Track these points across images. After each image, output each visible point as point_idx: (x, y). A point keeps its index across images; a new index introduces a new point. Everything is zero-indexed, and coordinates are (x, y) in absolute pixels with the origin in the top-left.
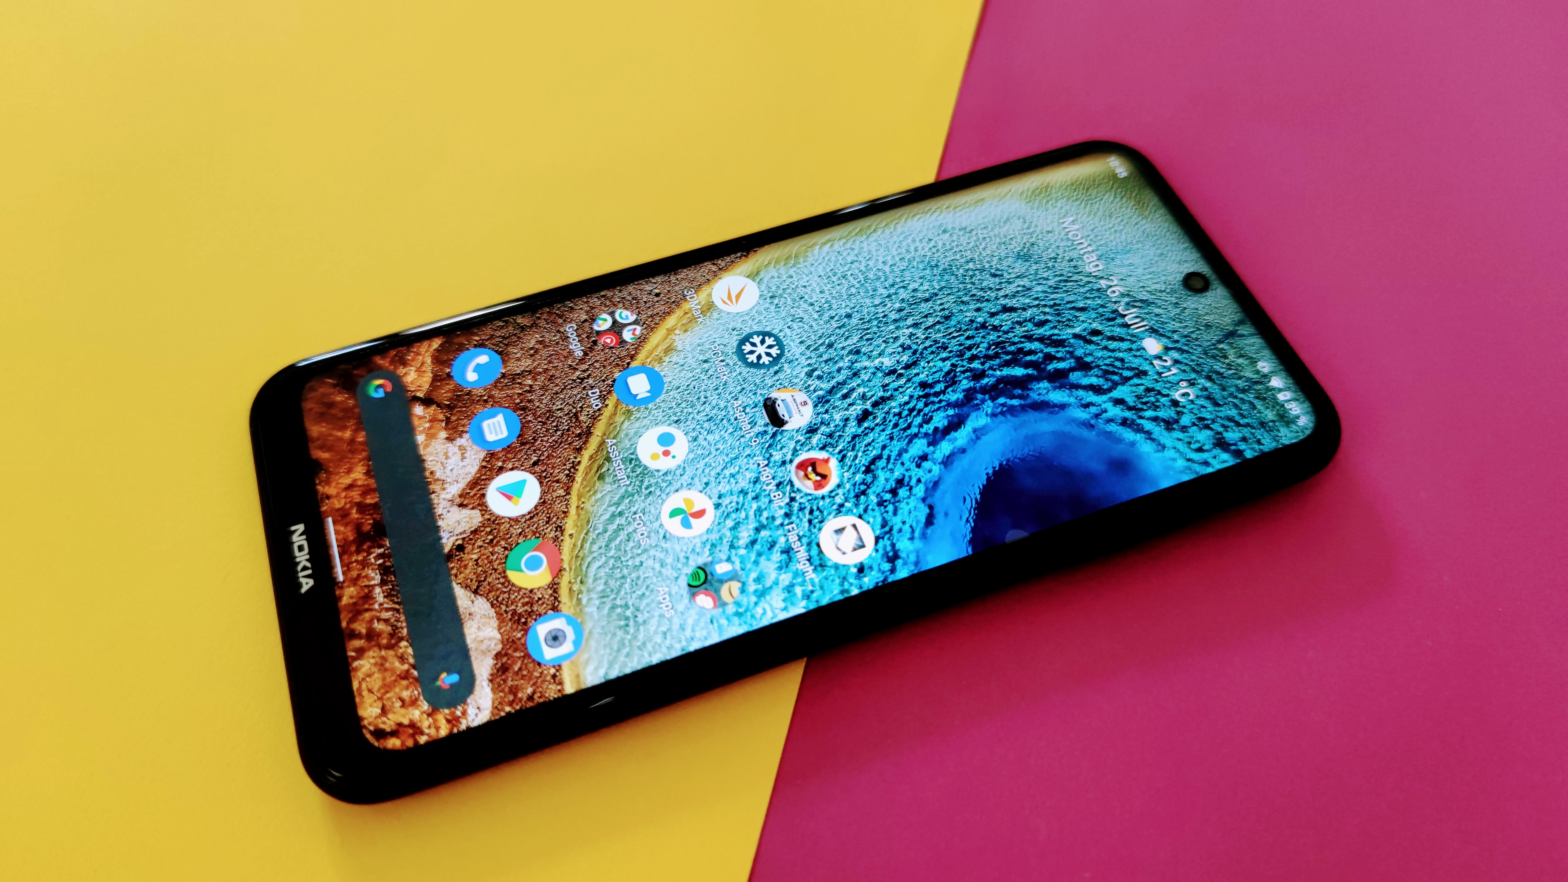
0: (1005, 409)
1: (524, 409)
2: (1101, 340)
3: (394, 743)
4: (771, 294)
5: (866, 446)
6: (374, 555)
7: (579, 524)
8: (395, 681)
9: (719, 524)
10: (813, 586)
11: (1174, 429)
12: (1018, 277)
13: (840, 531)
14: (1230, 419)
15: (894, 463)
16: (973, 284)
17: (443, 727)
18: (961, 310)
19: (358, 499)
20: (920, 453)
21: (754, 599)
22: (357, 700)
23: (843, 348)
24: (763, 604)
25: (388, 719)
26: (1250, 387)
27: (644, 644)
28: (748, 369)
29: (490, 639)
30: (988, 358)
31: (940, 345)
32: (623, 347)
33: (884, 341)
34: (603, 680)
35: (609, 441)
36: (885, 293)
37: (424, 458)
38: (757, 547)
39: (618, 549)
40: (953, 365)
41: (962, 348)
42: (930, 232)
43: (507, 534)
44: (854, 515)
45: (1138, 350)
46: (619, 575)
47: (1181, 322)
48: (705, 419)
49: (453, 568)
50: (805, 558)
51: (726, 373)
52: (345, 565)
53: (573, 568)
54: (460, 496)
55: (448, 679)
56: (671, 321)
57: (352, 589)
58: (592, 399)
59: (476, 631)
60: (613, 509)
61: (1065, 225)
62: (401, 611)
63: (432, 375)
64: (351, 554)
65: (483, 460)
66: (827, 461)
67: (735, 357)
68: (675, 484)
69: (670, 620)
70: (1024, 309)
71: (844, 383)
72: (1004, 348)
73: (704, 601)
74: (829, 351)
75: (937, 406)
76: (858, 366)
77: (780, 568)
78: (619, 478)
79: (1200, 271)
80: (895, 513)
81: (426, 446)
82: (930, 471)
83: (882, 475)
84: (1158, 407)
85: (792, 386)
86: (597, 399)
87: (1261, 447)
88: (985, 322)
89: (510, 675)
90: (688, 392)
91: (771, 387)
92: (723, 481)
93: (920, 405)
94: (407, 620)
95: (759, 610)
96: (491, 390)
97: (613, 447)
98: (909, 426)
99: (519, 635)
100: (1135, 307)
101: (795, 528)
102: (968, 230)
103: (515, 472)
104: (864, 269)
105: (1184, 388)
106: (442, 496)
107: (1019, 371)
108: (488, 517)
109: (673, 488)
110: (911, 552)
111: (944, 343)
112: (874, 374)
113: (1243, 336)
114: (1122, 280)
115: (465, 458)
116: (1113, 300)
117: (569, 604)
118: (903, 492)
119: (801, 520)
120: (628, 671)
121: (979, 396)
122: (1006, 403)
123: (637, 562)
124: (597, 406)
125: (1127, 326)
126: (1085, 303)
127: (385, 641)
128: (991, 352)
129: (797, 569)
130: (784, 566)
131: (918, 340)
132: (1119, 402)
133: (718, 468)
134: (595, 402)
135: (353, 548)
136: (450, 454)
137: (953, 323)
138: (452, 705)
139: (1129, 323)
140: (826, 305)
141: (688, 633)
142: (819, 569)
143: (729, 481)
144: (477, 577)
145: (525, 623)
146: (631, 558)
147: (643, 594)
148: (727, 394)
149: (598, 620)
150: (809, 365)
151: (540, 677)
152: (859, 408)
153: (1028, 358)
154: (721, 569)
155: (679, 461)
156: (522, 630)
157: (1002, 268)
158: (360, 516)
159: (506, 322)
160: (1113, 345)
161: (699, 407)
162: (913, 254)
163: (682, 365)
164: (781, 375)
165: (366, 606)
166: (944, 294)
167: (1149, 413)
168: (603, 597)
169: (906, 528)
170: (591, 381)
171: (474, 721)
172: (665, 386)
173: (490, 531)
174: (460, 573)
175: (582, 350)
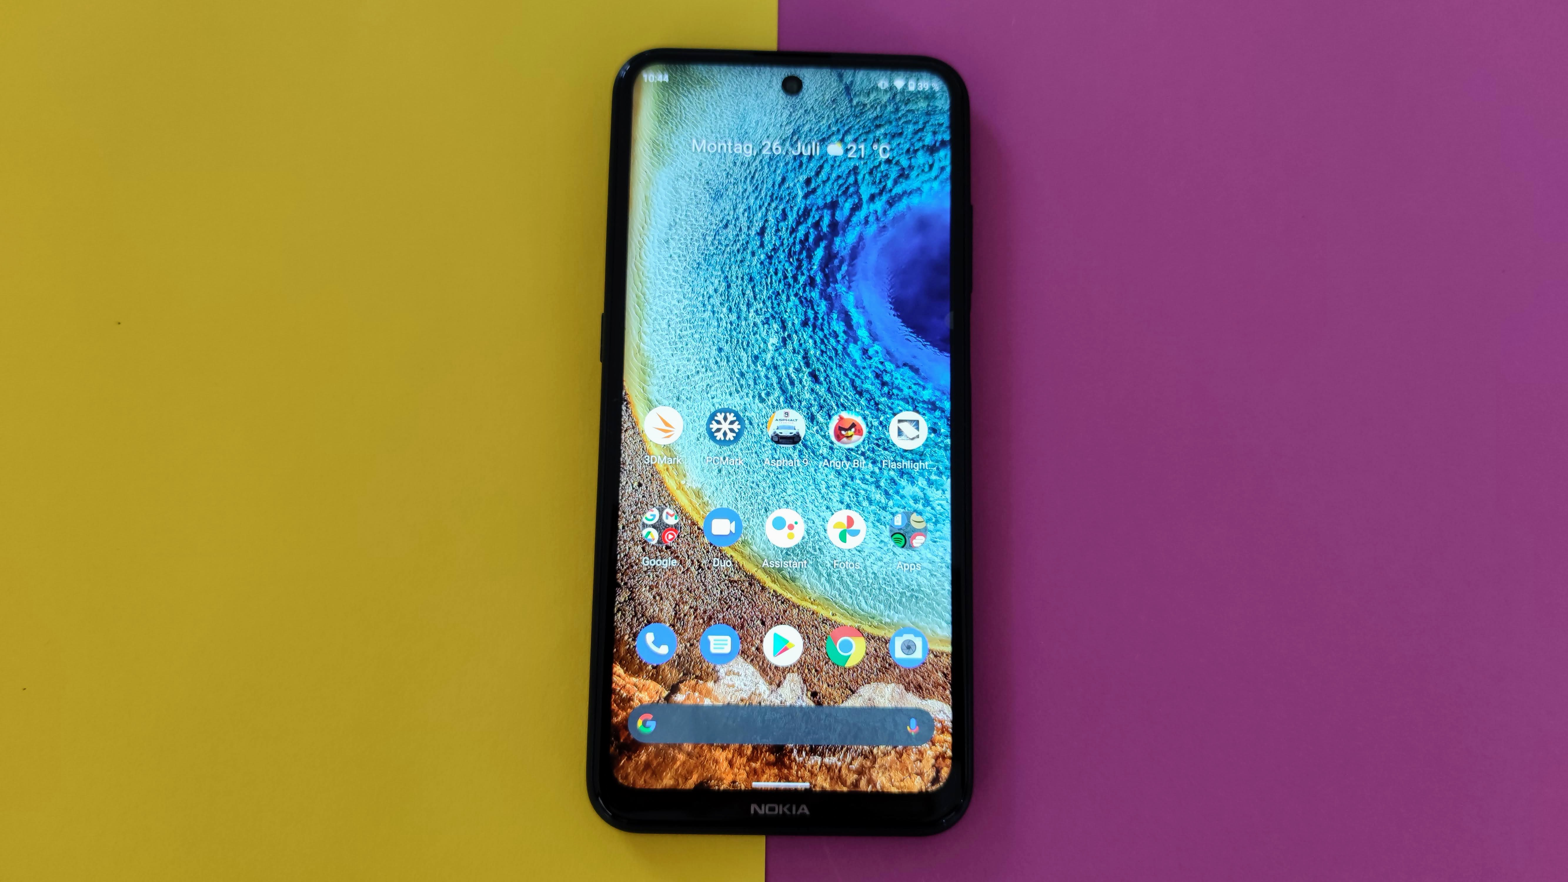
0: (847, 278)
1: (710, 618)
2: (816, 182)
3: (945, 773)
4: (675, 399)
5: (840, 386)
6: (797, 757)
7: (827, 607)
8: (900, 762)
9: (863, 510)
10: (934, 467)
11: (908, 175)
12: (735, 210)
13: (900, 433)
14: (916, 132)
15: (861, 374)
16: (727, 245)
17: (945, 737)
18: (748, 266)
19: (745, 760)
20: (860, 352)
21: (929, 508)
22: (906, 790)
23: (748, 366)
24: (935, 504)
25: (927, 772)
26: (896, 104)
28: (740, 442)
29: (893, 691)
30: (799, 267)
31: (774, 296)
32: (681, 528)
33: (754, 334)
34: (950, 625)
35: (764, 564)
36: (708, 314)
37: (726, 703)
38: (891, 492)
39: (856, 586)
40: (796, 295)
41: (783, 282)
42: (663, 253)
43: (815, 659)
44: (891, 417)
45: (835, 161)
46: (877, 592)
47: (823, 118)
48: (771, 489)
49: (828, 703)
50: (912, 464)
51: (737, 460)
52: (798, 778)
53: (859, 620)
54: (771, 684)
55: (913, 728)
56: (670, 483)
57: (818, 778)
58: (721, 565)
59: (883, 699)
60: (823, 579)
61: (699, 150)
62: (849, 747)
63: (650, 681)
64: (790, 773)
65: (746, 660)
66: (841, 418)
67: (725, 448)
68: (819, 530)
69: (923, 568)
70: (766, 221)
71: (780, 379)
72: (795, 253)
73: (918, 541)
74: (747, 378)
75: (826, 323)
76: (768, 362)
77: (913, 483)
78: (799, 567)
79: (783, 77)
80: (901, 390)
81: (716, 699)
82: (877, 352)
83: (867, 386)
84: (886, 175)
85: (767, 417)
86: (723, 562)
87: (944, 125)
88: (767, 254)
89: (924, 684)
90: (743, 494)
91: (762, 432)
92: (830, 496)
93: (820, 334)
94: (858, 745)
95: (939, 508)
96: (682, 638)
97: (770, 563)
98: (836, 351)
99: (897, 671)
100: (796, 142)
101: (887, 461)
102: (673, 224)
103: (765, 640)
104: (678, 320)
105: (879, 148)
106: (765, 697)
107: (819, 253)
108: (796, 668)
109: (822, 533)
110: (934, 393)
111: (773, 293)
112: (780, 354)
113: (852, 82)
114: (768, 137)
115: (738, 673)
116: (784, 154)
117: (886, 632)
118: (886, 378)
119: (882, 455)
120: (949, 607)
121: (829, 290)
122: (842, 275)
123: (870, 575)
124: (729, 564)
125: (811, 157)
126: (779, 176)
127: (868, 763)
128: (795, 264)
129: (918, 472)
130: (912, 481)
131: (763, 310)
132: (872, 198)
133: (818, 496)
134: (725, 565)
135: (786, 771)
136: (731, 683)
137: (758, 277)
138: (932, 728)
139: (809, 153)
140: (703, 362)
141: (937, 560)
142: (923, 457)
143: (832, 492)
144: (842, 688)
145: (890, 665)
146: (867, 579)
147: (898, 580)
148: (756, 466)
149: (906, 615)
150: (754, 397)
151: (933, 665)
152: (805, 377)
153: (811, 240)
154: (898, 521)
155: (801, 521)
156: (895, 668)
157: (721, 217)
158: (760, 761)
159: (619, 610)
160: (823, 175)
161: (759, 490)
162: (679, 276)
163: (717, 489)
164: (755, 421)
165: (837, 771)
166: (728, 272)
167: (889, 184)
168: (890, 607)
169: (914, 388)
170: (704, 562)
171: (947, 716)
172: (731, 508)
173: (809, 670)
174: (835, 699)
175: (671, 560)
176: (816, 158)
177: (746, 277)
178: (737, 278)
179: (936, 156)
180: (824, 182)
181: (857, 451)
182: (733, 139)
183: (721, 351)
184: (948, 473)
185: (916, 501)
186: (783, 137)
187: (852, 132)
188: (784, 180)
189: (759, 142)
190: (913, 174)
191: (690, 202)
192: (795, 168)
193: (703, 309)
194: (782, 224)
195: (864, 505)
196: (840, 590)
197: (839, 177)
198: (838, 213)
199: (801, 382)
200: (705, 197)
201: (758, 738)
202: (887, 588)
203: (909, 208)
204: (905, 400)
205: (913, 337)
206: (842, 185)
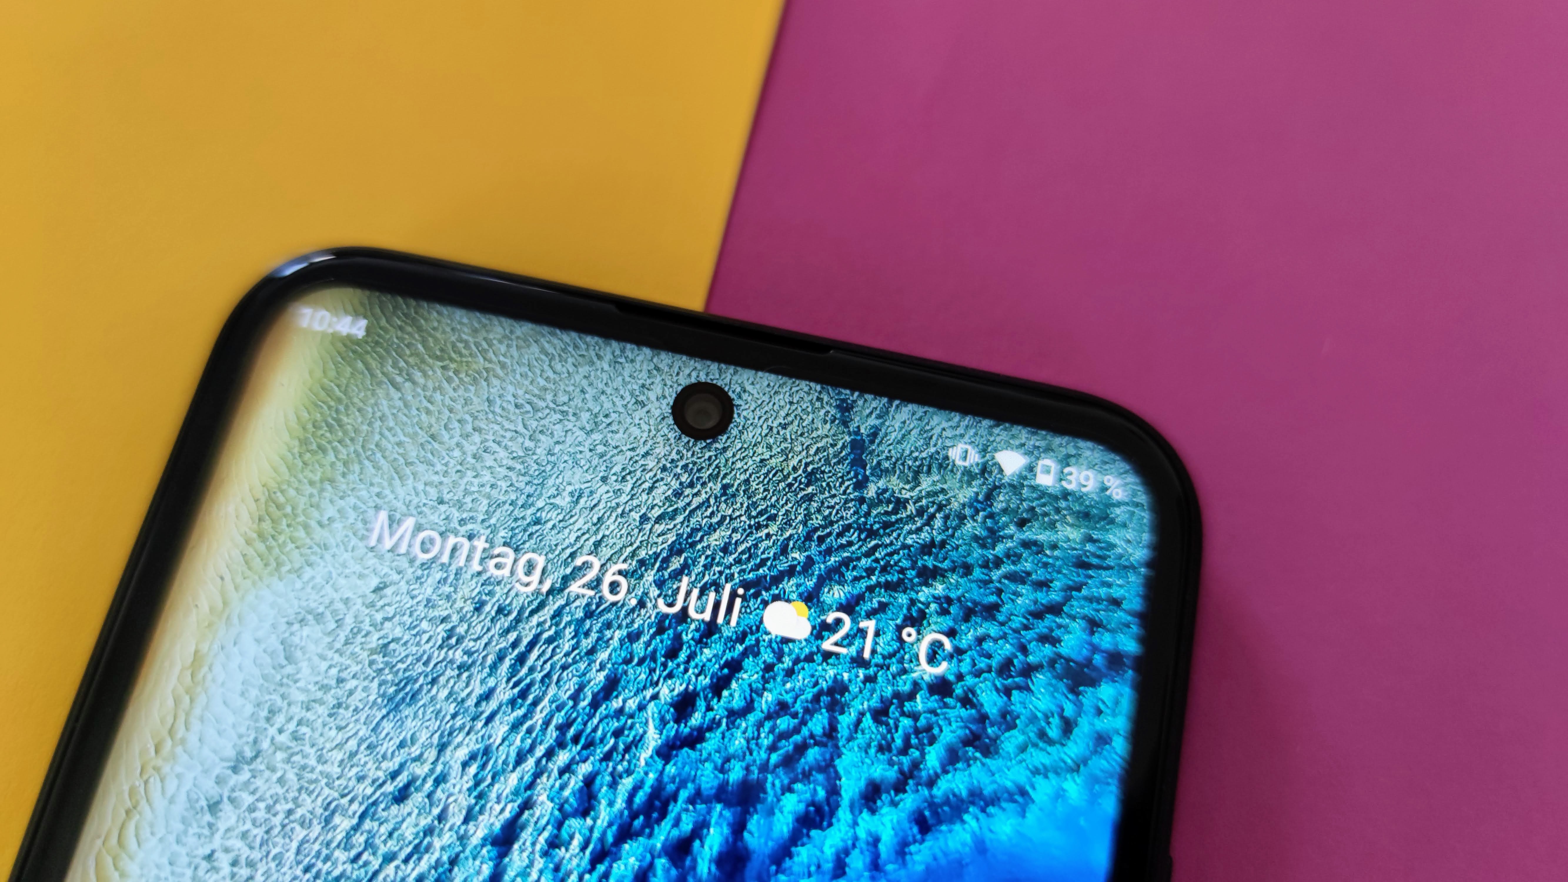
61: (387, 545)
79: (685, 385)
100: (677, 575)
125: (710, 629)
139: (707, 616)
176: (727, 632)
179: (1089, 695)
180: (734, 715)
182: (494, 530)
186: (642, 554)
188: (611, 686)
189: (569, 551)
190: (1011, 741)
197: (782, 708)
206: (785, 735)
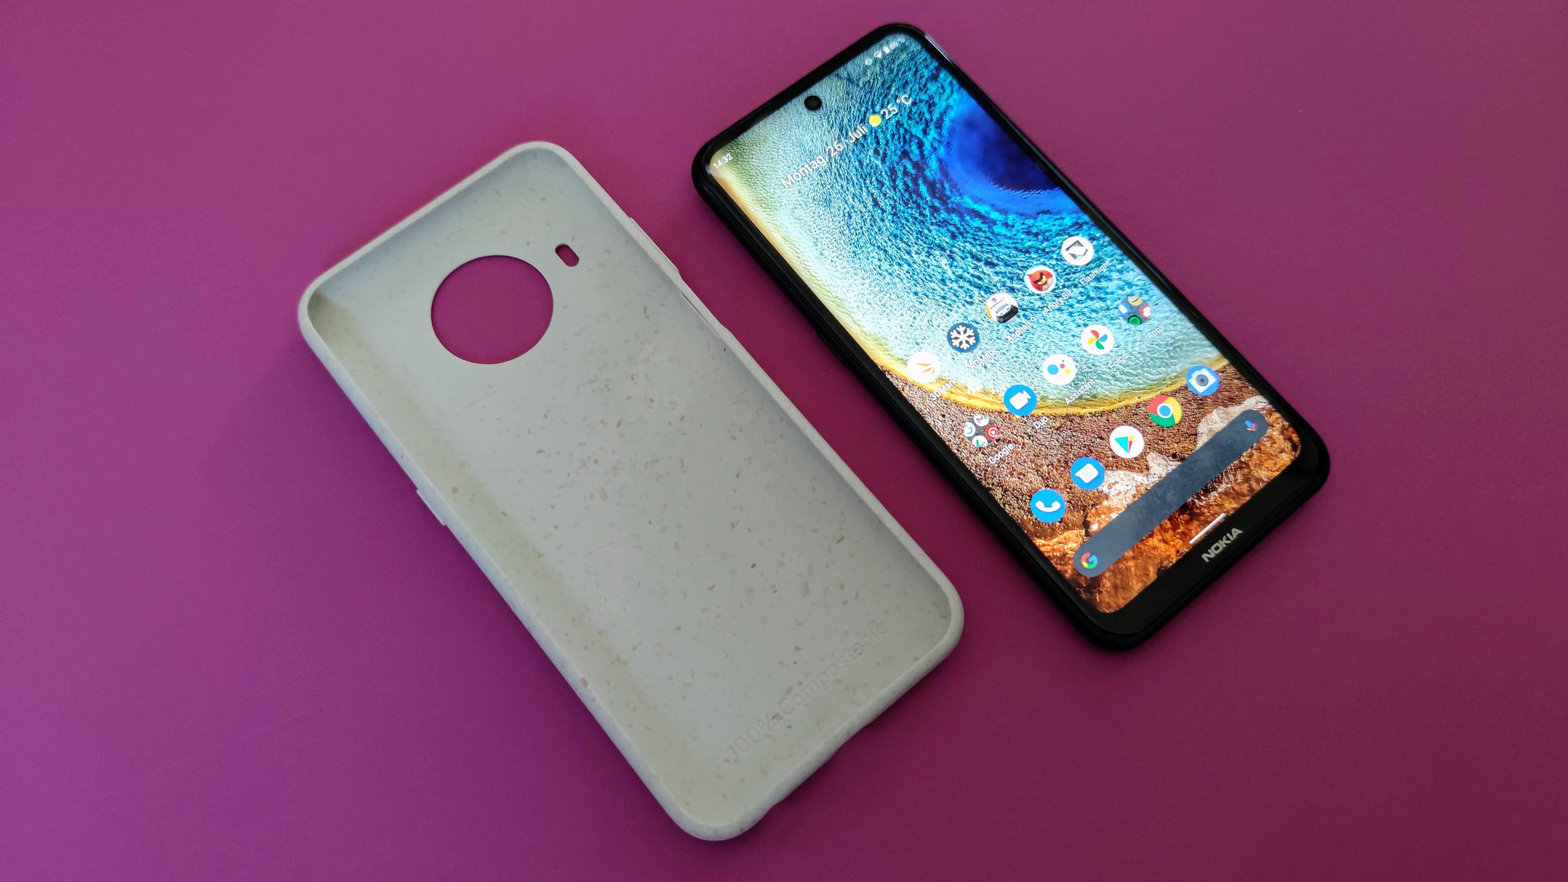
1: (1066, 462)
2: (881, 148)
3: (1295, 437)
4: (916, 346)
5: (1011, 257)
6: (1201, 503)
7: (1130, 397)
8: (1264, 454)
9: (1096, 321)
10: (1113, 260)
11: (933, 102)
12: (846, 202)
13: (1074, 256)
14: (915, 75)
15: (1017, 240)
16: (861, 228)
17: (1275, 416)
18: (886, 229)
19: (1171, 532)
20: (1004, 228)
21: (1134, 287)
22: (1283, 468)
23: (943, 290)
24: (1135, 281)
25: (1285, 446)
26: (886, 68)
27: (1185, 334)
28: (981, 340)
29: (1218, 414)
30: (918, 206)
31: (919, 235)
32: (994, 422)
33: (928, 268)
34: (1213, 347)
35: (1067, 402)
36: (888, 278)
37: (1126, 506)
38: (1102, 296)
39: (1136, 369)
40: (932, 224)
41: (917, 223)
42: (825, 263)
43: (1154, 433)
44: (1060, 251)
45: (881, 128)
46: (1152, 362)
47: (850, 108)
48: (1028, 353)
49: (1188, 454)
50: (1099, 269)
51: (989, 352)
52: (1215, 515)
53: (1158, 388)
54: (1142, 472)
55: (1251, 426)
56: (962, 399)
57: (1226, 505)
58: (1042, 424)
59: (1217, 424)
61: (790, 184)
62: (1225, 471)
63: (1066, 532)
64: (1207, 517)
65: (1112, 470)
66: (1030, 276)
67: (975, 351)
68: (1081, 354)
69: (1165, 326)
70: (872, 194)
71: (970, 282)
72: (907, 199)
73: (1147, 312)
74: (949, 297)
75: (966, 226)
76: (953, 277)
77: (1110, 280)
78: (1090, 386)
79: (803, 102)
80: (1050, 231)
81: (1118, 509)
82: (1014, 220)
83: (1028, 244)
84: (921, 112)
85: (984, 311)
86: (1041, 421)
87: (928, 59)
88: (891, 214)
89: (1232, 395)
90: (1013, 370)
91: (989, 322)
92: (1068, 328)
93: (969, 235)
94: (1229, 464)
95: (1140, 283)
96: (1061, 489)
97: (1071, 398)
98: (988, 238)
99: (1209, 400)
100: (847, 134)
101: (1082, 280)
102: (815, 241)
103: (1112, 448)
104: (872, 296)
105: (902, 99)
106: (1146, 483)
107: (923, 188)
108: (1148, 449)
109: (1085, 354)
110: (1071, 217)
111: (917, 234)
112: (956, 267)
113: (848, 75)
114: (827, 144)
115: (1116, 482)
116: (846, 146)
117: (1180, 382)
118: (1034, 230)
119: (1076, 278)
120: (1202, 336)
121: (950, 205)
122: (950, 191)
123: (1138, 356)
124: (1045, 419)
125: (865, 136)
126: (855, 162)
127: (1246, 471)
128: (914, 206)
129: (1107, 271)
130: (1108, 279)
131: (920, 249)
132: (925, 132)
133: (1061, 334)
134: (1044, 421)
135: (1202, 518)
136: (1117, 492)
137: (898, 232)
138: (1262, 417)
139: (861, 135)
140: (912, 309)
141: (1168, 314)
142: (1101, 260)
143: (1067, 325)
144: (1187, 438)
145: (1201, 400)
146: (1138, 360)
147: (1157, 345)
148: (1005, 346)
149: (1182, 362)
150: (964, 305)
151: (1226, 379)
152: (985, 269)
154: (1124, 310)
155: (1064, 357)
156: (1206, 400)
157: (842, 213)
158: (1181, 525)
159: (1004, 504)
160: (882, 142)
161: (1022, 359)
162: (848, 269)
163: (994, 380)
164: (979, 319)
165: (1232, 491)
166: (877, 242)
167: (927, 116)
168: (1167, 365)
169: (1057, 223)
170: (1029, 431)
171: (1264, 403)
172: (1014, 385)
173: (1156, 444)
174: (1189, 449)
175: (1007, 446)
176: (868, 134)
177: (891, 238)
178: (886, 242)
179: (940, 79)
180: (886, 145)
181: (1059, 287)
182: (806, 161)
183: (917, 294)
184: (1125, 257)
185: (1122, 289)
186: (836, 137)
187: (876, 103)
188: (861, 163)
189: (823, 151)
190: (936, 100)
191: (814, 219)
192: (860, 150)
193: (882, 277)
194: (884, 189)
195: (1094, 317)
196: (1129, 380)
197: (893, 135)
198: (912, 156)
199: (985, 274)
200: (821, 210)
201: (1166, 511)
202: (1156, 356)
203: (952, 121)
204: (1058, 234)
205: (1027, 194)
206: (899, 138)
